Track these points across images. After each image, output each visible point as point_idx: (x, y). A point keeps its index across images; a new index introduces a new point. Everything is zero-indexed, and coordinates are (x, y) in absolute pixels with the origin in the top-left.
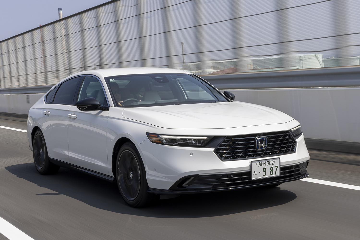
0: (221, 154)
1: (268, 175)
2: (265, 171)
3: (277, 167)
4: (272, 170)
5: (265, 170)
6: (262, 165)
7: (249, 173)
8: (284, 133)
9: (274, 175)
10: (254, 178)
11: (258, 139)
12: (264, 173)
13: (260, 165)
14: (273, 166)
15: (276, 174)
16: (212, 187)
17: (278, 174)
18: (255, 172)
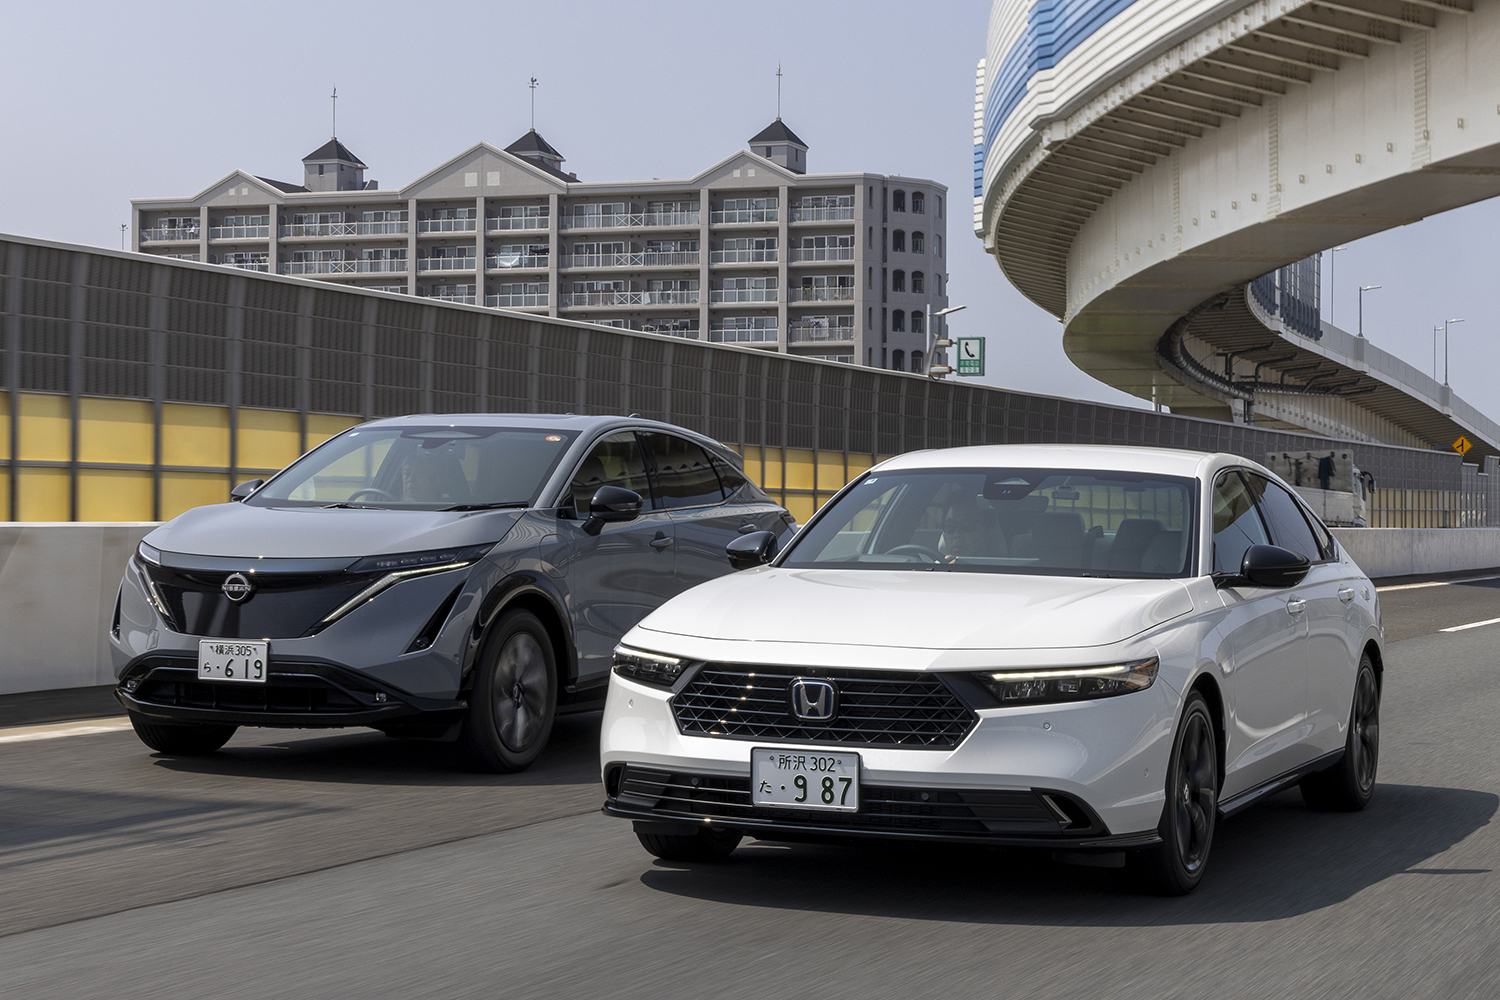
0: (686, 713)
1: (814, 803)
2: (804, 786)
3: (849, 781)
4: (828, 789)
5: (801, 783)
6: (793, 765)
7: (746, 783)
8: (914, 680)
9: (835, 806)
10: (761, 800)
11: (801, 683)
12: (800, 794)
13: (783, 766)
14: (835, 778)
15: (843, 803)
16: (655, 807)
17: (852, 806)
18: (764, 783)
